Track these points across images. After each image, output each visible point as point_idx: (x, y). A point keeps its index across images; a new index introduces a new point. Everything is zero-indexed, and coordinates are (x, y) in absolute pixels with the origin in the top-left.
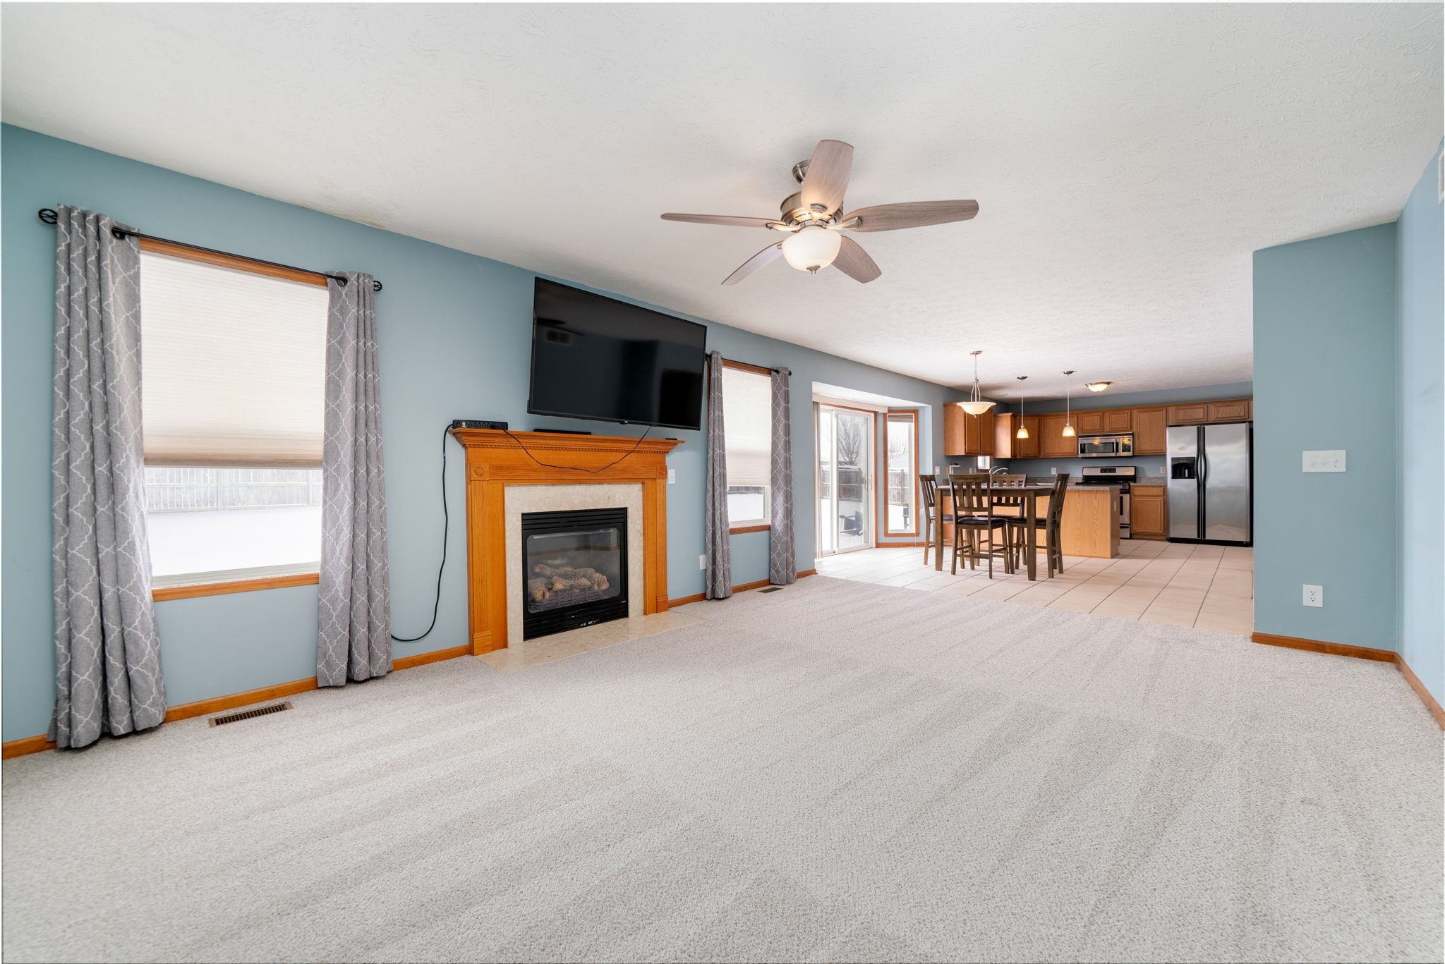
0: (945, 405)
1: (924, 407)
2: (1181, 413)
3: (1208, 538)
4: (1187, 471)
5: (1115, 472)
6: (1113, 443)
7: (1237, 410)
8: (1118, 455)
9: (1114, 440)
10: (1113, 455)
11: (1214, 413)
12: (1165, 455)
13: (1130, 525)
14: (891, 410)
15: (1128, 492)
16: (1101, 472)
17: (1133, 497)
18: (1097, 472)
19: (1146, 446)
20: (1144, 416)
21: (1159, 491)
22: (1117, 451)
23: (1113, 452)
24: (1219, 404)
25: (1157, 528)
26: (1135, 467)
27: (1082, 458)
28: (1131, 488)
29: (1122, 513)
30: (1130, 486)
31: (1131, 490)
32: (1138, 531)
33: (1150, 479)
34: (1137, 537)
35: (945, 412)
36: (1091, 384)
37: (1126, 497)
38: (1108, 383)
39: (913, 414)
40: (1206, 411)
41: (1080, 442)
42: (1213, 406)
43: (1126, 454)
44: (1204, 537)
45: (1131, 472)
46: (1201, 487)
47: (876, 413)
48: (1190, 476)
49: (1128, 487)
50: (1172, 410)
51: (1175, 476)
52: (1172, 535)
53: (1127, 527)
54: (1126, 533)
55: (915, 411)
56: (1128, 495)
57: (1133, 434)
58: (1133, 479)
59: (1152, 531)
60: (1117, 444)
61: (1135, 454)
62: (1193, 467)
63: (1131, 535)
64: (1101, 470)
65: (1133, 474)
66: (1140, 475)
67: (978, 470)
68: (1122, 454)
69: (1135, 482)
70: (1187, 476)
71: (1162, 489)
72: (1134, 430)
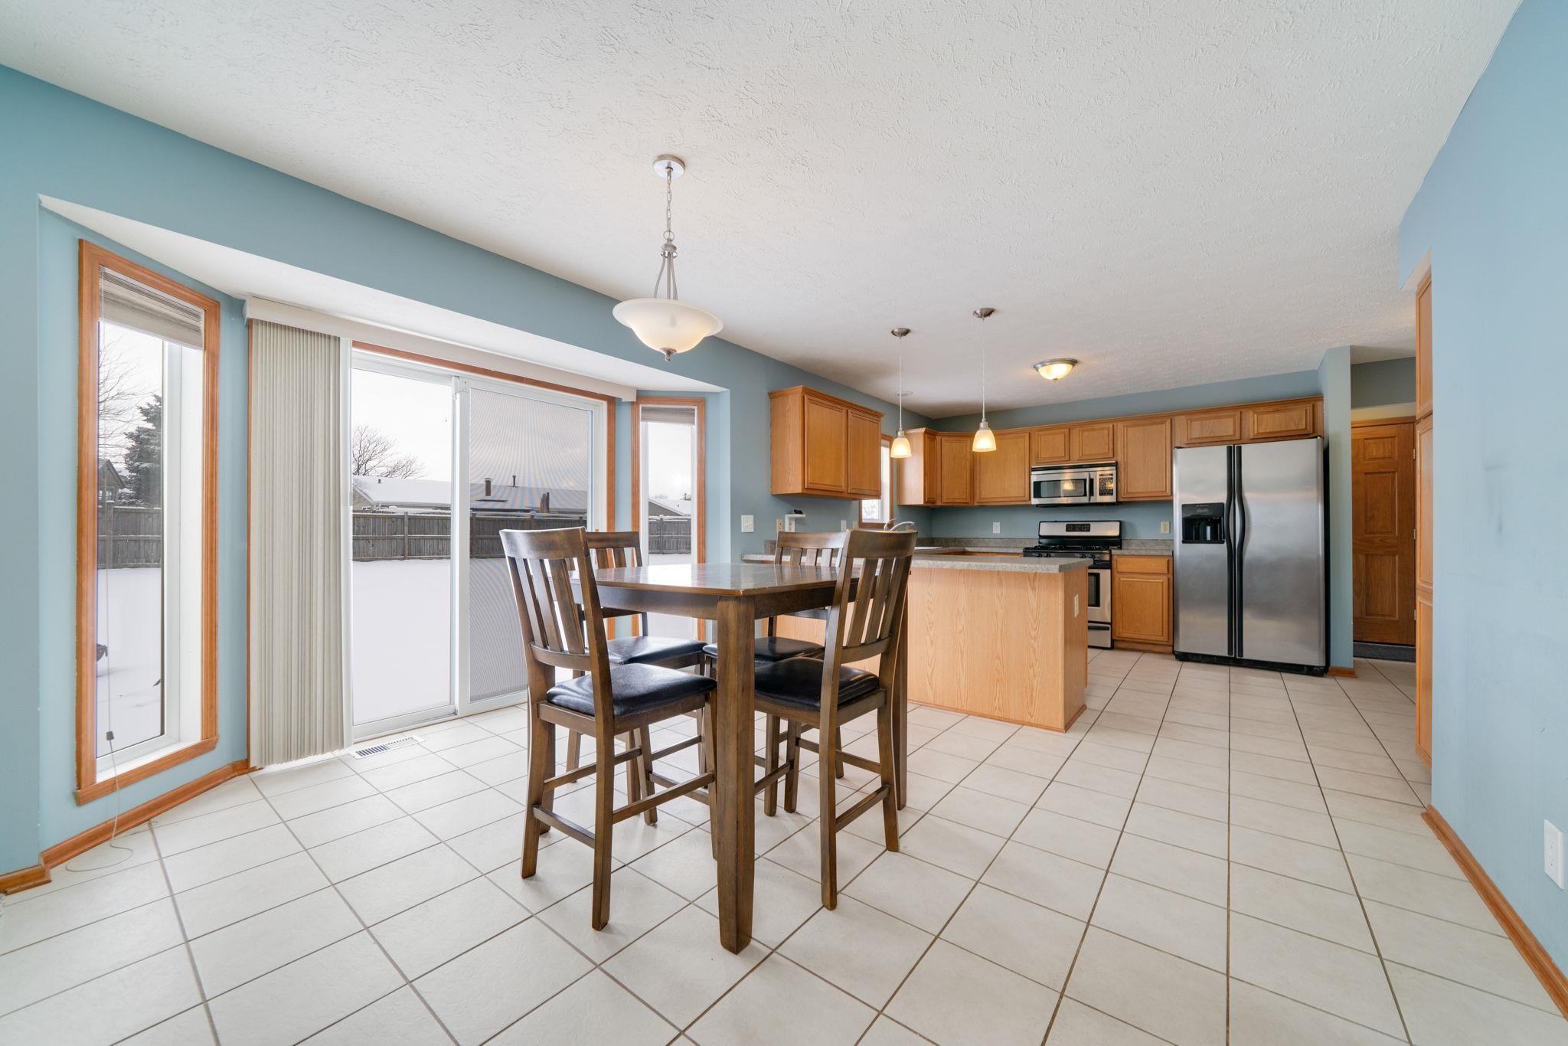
0: (772, 395)
1: (717, 394)
2: (1196, 425)
3: (1246, 656)
4: (1209, 528)
5: (1089, 531)
6: (1085, 480)
7: (1297, 418)
8: (1093, 500)
9: (1086, 476)
10: (1085, 500)
11: (1253, 423)
12: (1171, 502)
13: (1111, 624)
14: (642, 396)
15: (1108, 565)
16: (1067, 530)
17: (1117, 576)
18: (1060, 530)
19: (1140, 485)
20: (1135, 434)
21: (1161, 565)
22: (1092, 493)
23: (1085, 495)
24: (1262, 409)
25: (1155, 630)
26: (1121, 522)
27: (1037, 505)
28: (1114, 558)
29: (1097, 604)
30: (1111, 556)
31: (1114, 562)
32: (1125, 635)
33: (1144, 542)
34: (1122, 645)
35: (772, 410)
36: (1043, 364)
37: (1105, 575)
38: (1073, 362)
39: (696, 408)
40: (1238, 422)
41: (1034, 479)
42: (1251, 413)
43: (1107, 499)
44: (1241, 654)
45: (1112, 530)
46: (1236, 558)
47: (612, 402)
48: (1215, 539)
49: (1107, 558)
50: (1180, 422)
51: (1188, 538)
52: (1182, 647)
53: (1107, 629)
54: (1104, 638)
55: (700, 400)
56: (1109, 571)
57: (1116, 465)
58: (1116, 542)
59: (1148, 638)
60: (1092, 481)
61: (1121, 500)
62: (1219, 521)
63: (1113, 641)
64: (1067, 525)
65: (1117, 533)
66: (1128, 536)
67: (862, 525)
68: (1099, 498)
69: (1120, 548)
70: (1209, 538)
71: (1165, 561)
72: (1119, 458)
